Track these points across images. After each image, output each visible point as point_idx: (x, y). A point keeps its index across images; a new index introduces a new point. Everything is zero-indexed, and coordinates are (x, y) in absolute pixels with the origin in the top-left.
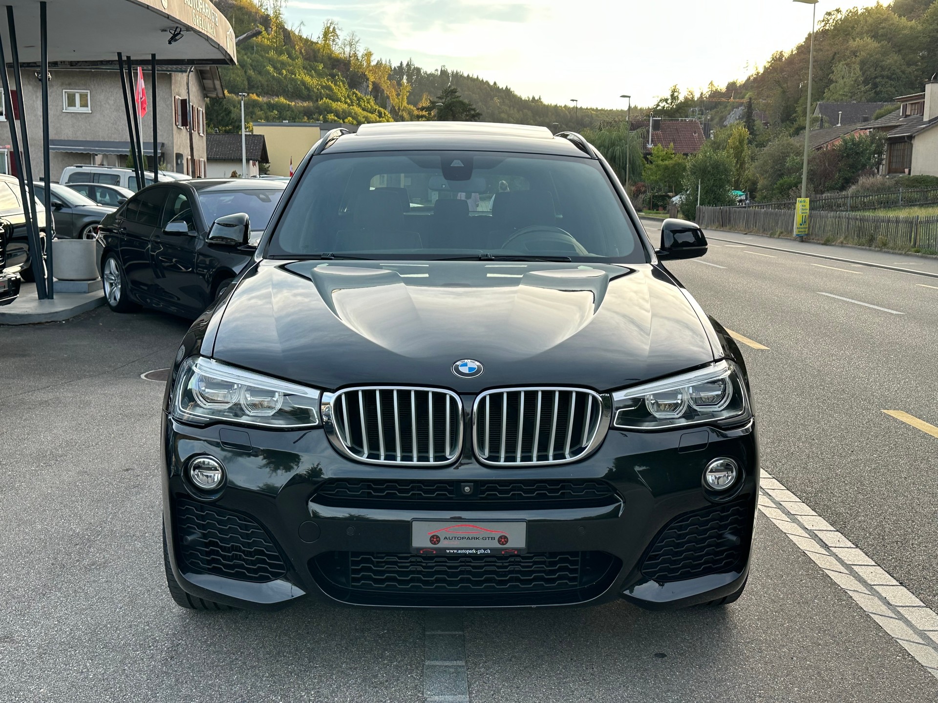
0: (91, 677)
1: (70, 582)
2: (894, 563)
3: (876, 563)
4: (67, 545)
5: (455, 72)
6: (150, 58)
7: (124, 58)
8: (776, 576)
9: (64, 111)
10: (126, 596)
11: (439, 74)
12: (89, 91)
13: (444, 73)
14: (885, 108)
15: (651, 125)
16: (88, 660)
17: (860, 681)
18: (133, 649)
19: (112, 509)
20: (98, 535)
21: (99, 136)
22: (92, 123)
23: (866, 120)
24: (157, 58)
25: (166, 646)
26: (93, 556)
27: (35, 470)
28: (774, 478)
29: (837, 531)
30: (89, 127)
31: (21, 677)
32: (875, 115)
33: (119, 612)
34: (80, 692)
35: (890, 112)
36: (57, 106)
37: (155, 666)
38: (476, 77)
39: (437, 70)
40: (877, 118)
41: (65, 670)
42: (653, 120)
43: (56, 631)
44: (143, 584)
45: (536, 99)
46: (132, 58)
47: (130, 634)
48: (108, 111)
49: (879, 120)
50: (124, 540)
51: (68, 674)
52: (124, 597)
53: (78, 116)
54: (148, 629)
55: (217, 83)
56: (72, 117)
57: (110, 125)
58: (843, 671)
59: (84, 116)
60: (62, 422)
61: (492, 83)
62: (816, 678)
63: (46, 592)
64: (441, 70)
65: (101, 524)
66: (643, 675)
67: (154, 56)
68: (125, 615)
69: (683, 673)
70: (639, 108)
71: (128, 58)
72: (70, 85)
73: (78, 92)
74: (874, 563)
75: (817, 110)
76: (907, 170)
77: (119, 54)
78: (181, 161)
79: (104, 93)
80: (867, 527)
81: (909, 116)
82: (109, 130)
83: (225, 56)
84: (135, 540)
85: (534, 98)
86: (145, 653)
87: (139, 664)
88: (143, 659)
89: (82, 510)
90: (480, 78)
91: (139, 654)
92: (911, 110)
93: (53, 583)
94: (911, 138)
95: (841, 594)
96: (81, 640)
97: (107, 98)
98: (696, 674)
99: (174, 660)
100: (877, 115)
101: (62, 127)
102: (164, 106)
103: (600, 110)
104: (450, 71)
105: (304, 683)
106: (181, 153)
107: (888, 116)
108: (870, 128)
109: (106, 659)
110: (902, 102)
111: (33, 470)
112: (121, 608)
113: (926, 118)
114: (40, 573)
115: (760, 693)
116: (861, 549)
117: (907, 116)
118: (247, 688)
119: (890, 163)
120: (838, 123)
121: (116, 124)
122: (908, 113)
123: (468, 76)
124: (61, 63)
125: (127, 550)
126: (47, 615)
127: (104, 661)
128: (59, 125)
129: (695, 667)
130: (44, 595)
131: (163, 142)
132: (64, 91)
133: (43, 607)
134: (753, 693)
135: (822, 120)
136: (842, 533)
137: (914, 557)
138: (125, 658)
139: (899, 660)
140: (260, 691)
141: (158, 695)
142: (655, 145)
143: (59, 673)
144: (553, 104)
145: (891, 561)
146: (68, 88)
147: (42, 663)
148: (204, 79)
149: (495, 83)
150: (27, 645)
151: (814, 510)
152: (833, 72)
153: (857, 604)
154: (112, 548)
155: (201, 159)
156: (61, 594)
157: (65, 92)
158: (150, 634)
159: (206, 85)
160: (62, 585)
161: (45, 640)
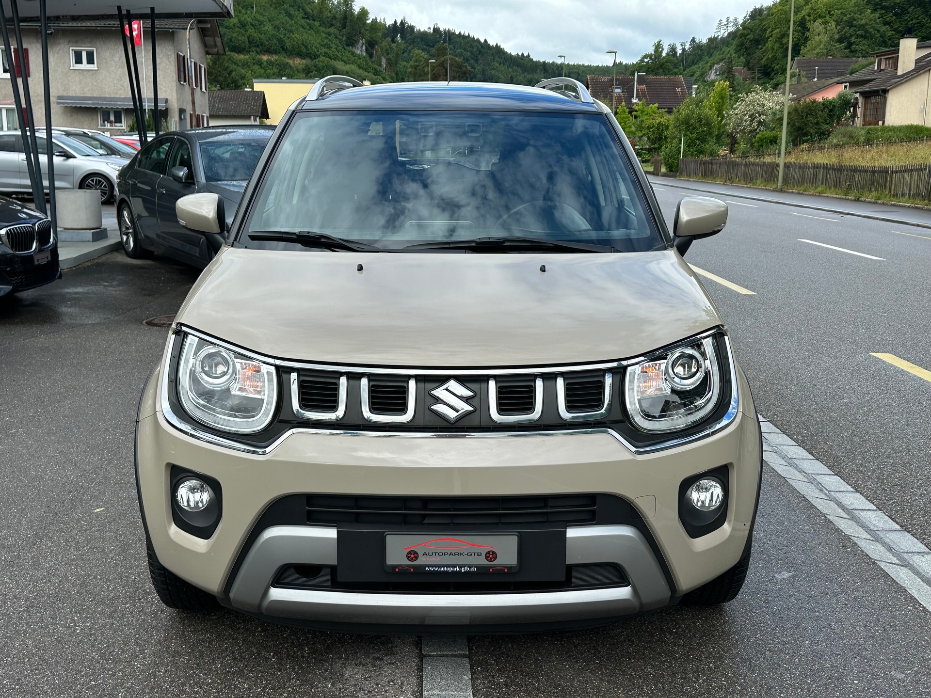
0: (78, 631)
1: (61, 530)
2: (895, 507)
3: (877, 507)
4: (61, 492)
5: (447, 30)
6: (149, 11)
7: (124, 12)
8: (778, 522)
9: (71, 68)
10: (118, 545)
11: (432, 31)
12: (95, 49)
13: (436, 30)
14: (861, 63)
15: (636, 80)
16: (76, 613)
17: (872, 633)
18: (122, 601)
19: (108, 456)
20: (93, 482)
21: (105, 92)
22: (99, 79)
23: (841, 74)
24: (156, 11)
25: (156, 599)
26: (86, 503)
27: (32, 416)
28: (769, 421)
29: (836, 475)
30: (95, 84)
31: (7, 632)
32: (849, 70)
33: (111, 562)
34: (66, 648)
35: (864, 67)
36: (64, 63)
37: (144, 620)
38: (467, 35)
39: (429, 28)
40: (852, 73)
41: (52, 624)
42: (638, 75)
43: (45, 583)
44: (135, 533)
45: (525, 55)
46: (131, 13)
47: (120, 585)
48: (113, 68)
49: (855, 75)
50: (118, 488)
51: (55, 629)
52: (116, 547)
53: (85, 73)
54: (139, 581)
55: (218, 40)
56: (79, 73)
57: (116, 82)
58: (854, 622)
59: (91, 72)
60: (61, 368)
61: (482, 41)
62: (827, 630)
63: (37, 542)
64: (434, 28)
65: (95, 471)
66: (648, 628)
67: (152, 9)
68: (116, 565)
69: (689, 625)
70: (624, 64)
71: (128, 11)
72: (76, 43)
73: (84, 50)
74: (875, 508)
75: (795, 66)
76: (880, 123)
77: (119, 8)
78: (185, 116)
79: (109, 51)
80: (865, 471)
81: (883, 70)
82: (114, 86)
83: (222, 9)
84: (130, 487)
85: (523, 55)
86: (135, 606)
87: (128, 617)
88: (132, 613)
89: (77, 457)
90: (471, 35)
91: (128, 607)
92: (886, 65)
93: (44, 532)
94: (885, 91)
95: (846, 541)
96: (69, 592)
97: (113, 55)
98: (702, 627)
99: (164, 614)
100: (852, 70)
101: (70, 84)
102: (167, 62)
103: (586, 67)
104: (442, 29)
105: (298, 638)
106: (184, 108)
107: (864, 70)
108: (845, 83)
109: (94, 612)
110: (877, 57)
111: (31, 416)
112: (112, 558)
113: (900, 72)
114: (31, 521)
115: (770, 647)
116: (861, 493)
117: (881, 70)
118: (239, 643)
119: (865, 116)
120: (814, 78)
121: (121, 80)
122: (883, 67)
123: (460, 33)
124: (63, 16)
125: (120, 498)
126: (36, 565)
127: (92, 614)
128: (66, 82)
129: (702, 620)
130: (35, 544)
131: (167, 97)
132: (71, 48)
133: (33, 557)
134: (763, 647)
135: (799, 75)
136: (841, 477)
137: (914, 501)
138: (115, 611)
139: (910, 610)
140: (251, 647)
141: (146, 651)
142: (640, 100)
143: (46, 628)
144: (542, 60)
145: (892, 505)
146: (75, 45)
147: (28, 617)
148: (206, 36)
149: (486, 41)
150: (15, 597)
151: (811, 453)
152: (809, 30)
153: (862, 551)
154: (105, 496)
155: (204, 114)
156: (52, 543)
157: (72, 50)
158: (140, 586)
159: (207, 43)
160: (54, 534)
161: (33, 592)
